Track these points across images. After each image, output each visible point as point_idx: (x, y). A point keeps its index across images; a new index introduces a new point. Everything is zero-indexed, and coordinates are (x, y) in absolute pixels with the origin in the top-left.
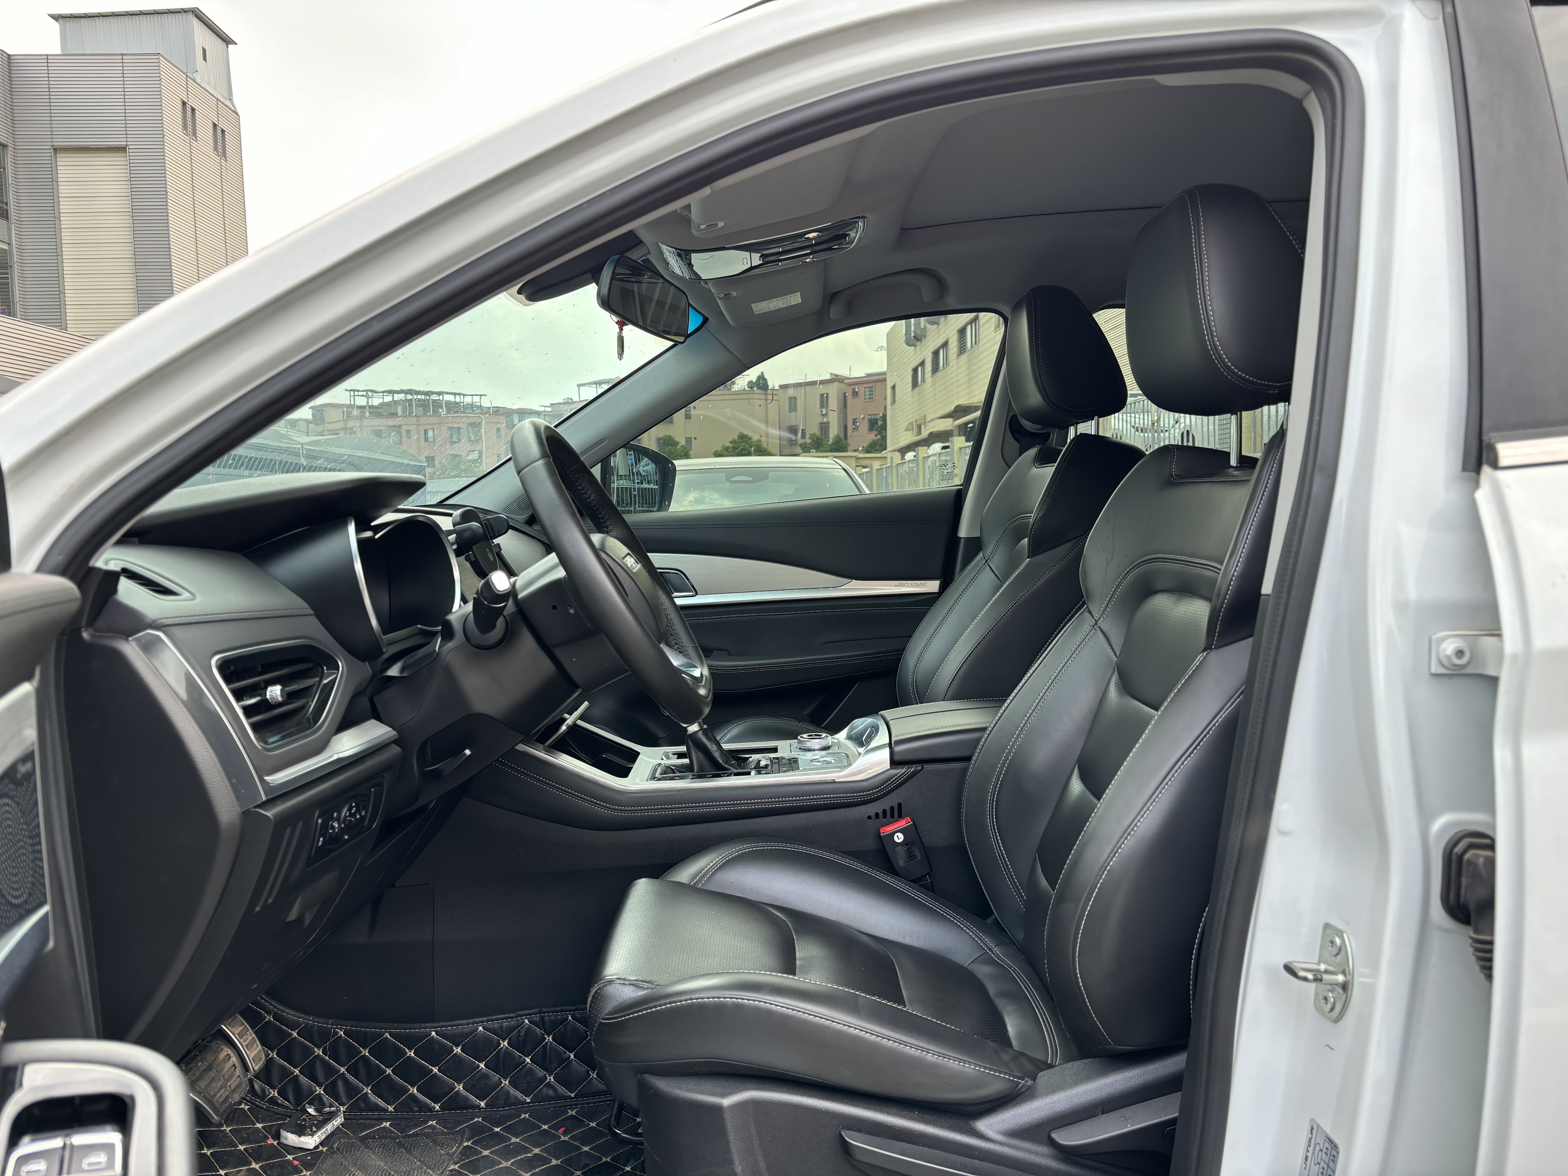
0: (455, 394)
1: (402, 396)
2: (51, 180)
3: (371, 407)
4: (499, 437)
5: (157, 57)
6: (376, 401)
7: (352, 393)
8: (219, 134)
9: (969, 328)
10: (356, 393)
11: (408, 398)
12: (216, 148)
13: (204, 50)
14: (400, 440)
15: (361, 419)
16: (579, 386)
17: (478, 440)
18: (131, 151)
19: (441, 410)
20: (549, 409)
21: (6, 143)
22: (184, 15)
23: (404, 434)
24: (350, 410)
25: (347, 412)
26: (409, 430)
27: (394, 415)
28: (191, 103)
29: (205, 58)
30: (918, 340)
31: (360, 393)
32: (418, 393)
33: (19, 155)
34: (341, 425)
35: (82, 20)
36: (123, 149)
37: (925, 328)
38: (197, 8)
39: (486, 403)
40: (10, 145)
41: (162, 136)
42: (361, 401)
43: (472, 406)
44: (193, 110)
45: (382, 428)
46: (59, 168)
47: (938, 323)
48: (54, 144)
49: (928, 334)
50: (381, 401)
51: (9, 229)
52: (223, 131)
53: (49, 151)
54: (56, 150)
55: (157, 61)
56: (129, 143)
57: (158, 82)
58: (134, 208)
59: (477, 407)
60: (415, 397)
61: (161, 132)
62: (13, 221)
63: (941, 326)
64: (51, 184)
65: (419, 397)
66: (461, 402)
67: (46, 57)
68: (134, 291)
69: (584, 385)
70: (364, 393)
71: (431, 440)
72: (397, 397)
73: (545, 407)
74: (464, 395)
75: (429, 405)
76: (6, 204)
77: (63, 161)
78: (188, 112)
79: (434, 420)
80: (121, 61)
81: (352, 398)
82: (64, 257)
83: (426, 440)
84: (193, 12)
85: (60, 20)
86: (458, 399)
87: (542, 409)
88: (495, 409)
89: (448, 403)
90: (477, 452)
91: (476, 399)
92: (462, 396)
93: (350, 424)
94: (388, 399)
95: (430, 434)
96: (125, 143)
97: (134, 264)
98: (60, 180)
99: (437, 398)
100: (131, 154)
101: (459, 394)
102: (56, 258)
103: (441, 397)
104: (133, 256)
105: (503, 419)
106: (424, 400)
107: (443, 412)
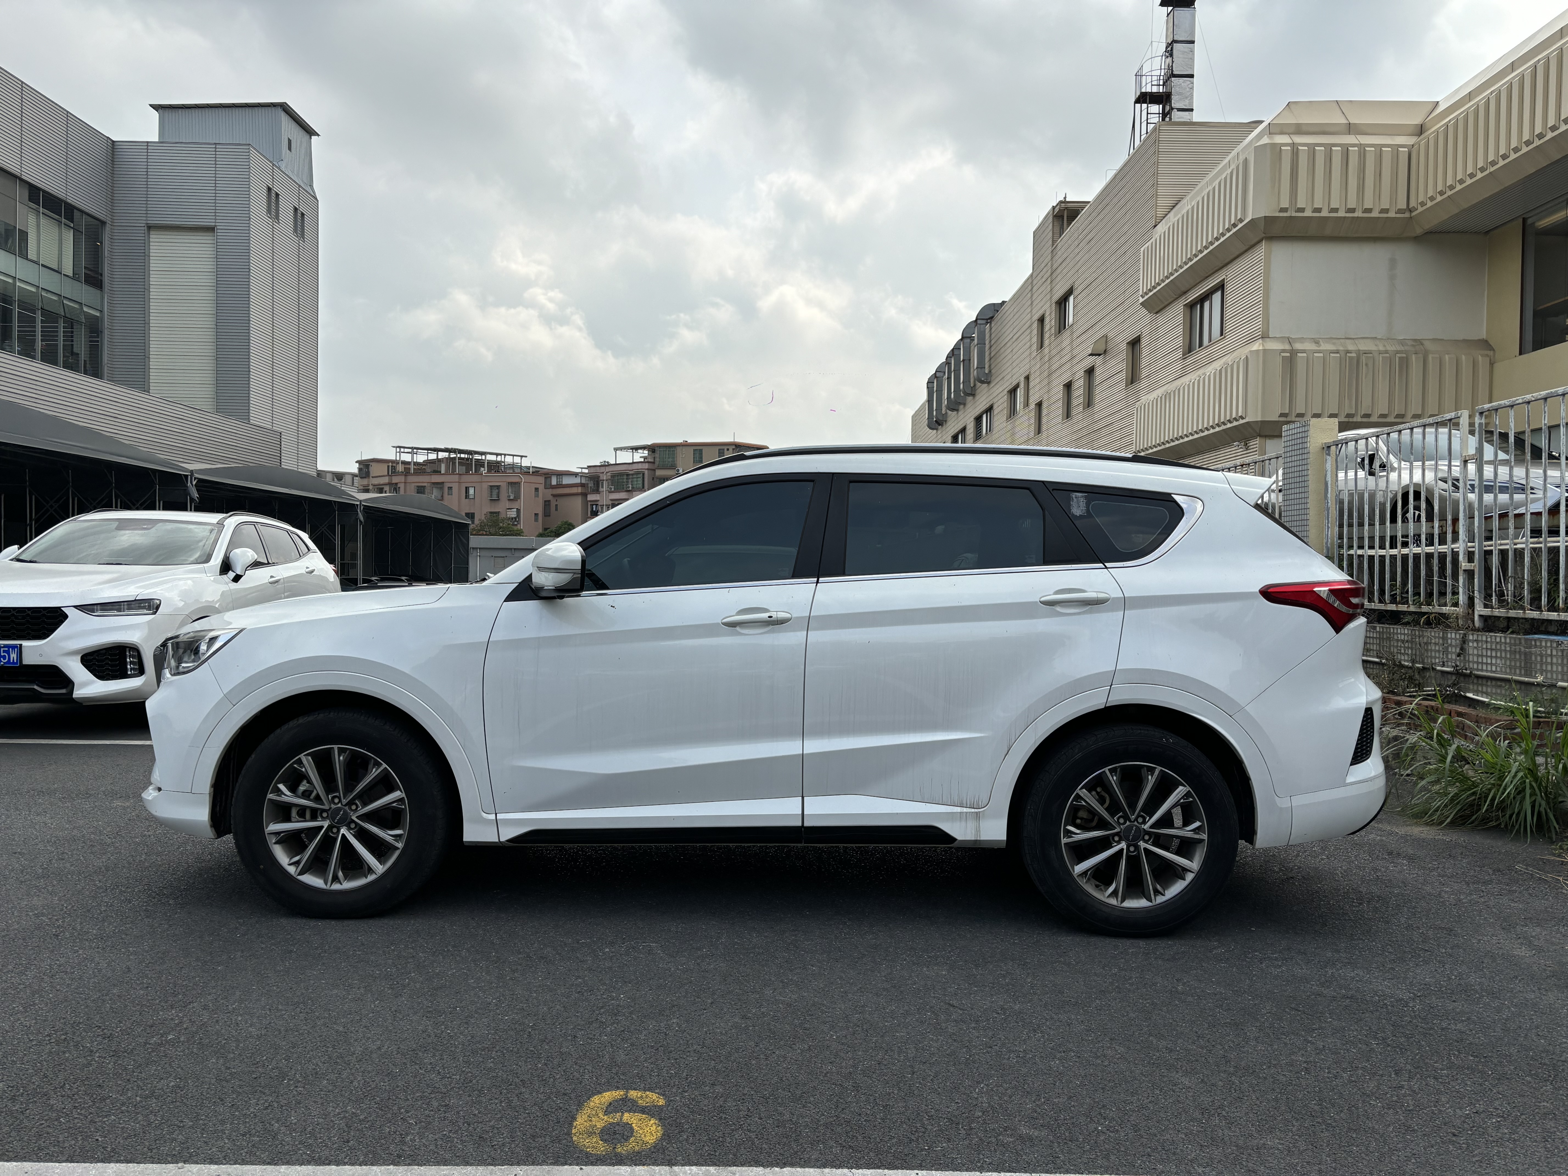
0: (497, 455)
1: (446, 455)
2: (143, 255)
3: (416, 464)
4: (537, 496)
5: (248, 147)
6: (421, 458)
7: (398, 450)
8: (299, 217)
9: (984, 416)
10: (402, 450)
11: (452, 456)
12: (295, 230)
13: (290, 141)
14: (442, 496)
15: (405, 475)
16: (616, 449)
17: (517, 498)
18: (219, 231)
19: (482, 469)
20: (586, 471)
21: (105, 220)
22: (273, 109)
23: (446, 490)
24: (394, 465)
25: (392, 466)
26: (451, 488)
27: (437, 472)
28: (276, 189)
29: (290, 149)
30: (939, 425)
31: (406, 450)
32: (461, 452)
33: (116, 231)
34: (386, 480)
35: (180, 110)
36: (211, 229)
37: (946, 413)
38: (285, 103)
39: (525, 463)
40: (108, 222)
41: (248, 219)
42: (407, 458)
43: (513, 466)
44: (277, 195)
45: (425, 484)
46: (151, 244)
47: (957, 410)
48: (149, 222)
49: (948, 419)
50: (425, 458)
51: (102, 298)
52: (303, 215)
53: (143, 228)
54: (150, 228)
55: (248, 151)
56: (217, 224)
57: (247, 170)
58: (219, 282)
59: (517, 467)
60: (459, 455)
61: (247, 215)
62: (106, 290)
63: (960, 413)
64: (143, 258)
65: (463, 456)
66: (501, 461)
67: (146, 144)
68: (213, 358)
69: (621, 449)
70: (410, 450)
71: (471, 497)
72: (442, 455)
73: (582, 468)
74: (505, 455)
75: (472, 464)
76: (101, 275)
77: (155, 238)
78: (272, 197)
79: (476, 478)
80: (214, 149)
81: (398, 454)
82: (151, 325)
83: (467, 496)
84: (281, 106)
85: (160, 110)
86: (499, 458)
87: (579, 470)
88: (534, 470)
89: (489, 462)
90: (515, 510)
91: (517, 460)
92: (503, 456)
93: (395, 480)
94: (433, 456)
95: (471, 491)
96: (213, 224)
97: (215, 333)
98: (151, 254)
99: (480, 458)
100: (219, 234)
101: (501, 455)
102: (143, 325)
103: (483, 457)
104: (215, 327)
105: (541, 480)
106: (467, 459)
107: (484, 470)
